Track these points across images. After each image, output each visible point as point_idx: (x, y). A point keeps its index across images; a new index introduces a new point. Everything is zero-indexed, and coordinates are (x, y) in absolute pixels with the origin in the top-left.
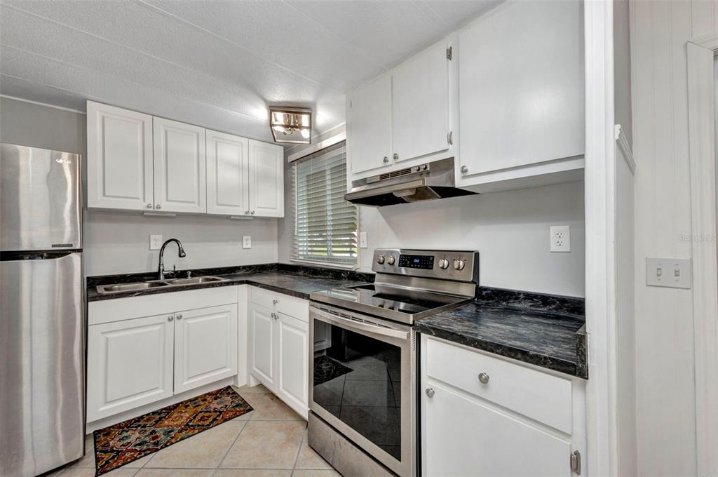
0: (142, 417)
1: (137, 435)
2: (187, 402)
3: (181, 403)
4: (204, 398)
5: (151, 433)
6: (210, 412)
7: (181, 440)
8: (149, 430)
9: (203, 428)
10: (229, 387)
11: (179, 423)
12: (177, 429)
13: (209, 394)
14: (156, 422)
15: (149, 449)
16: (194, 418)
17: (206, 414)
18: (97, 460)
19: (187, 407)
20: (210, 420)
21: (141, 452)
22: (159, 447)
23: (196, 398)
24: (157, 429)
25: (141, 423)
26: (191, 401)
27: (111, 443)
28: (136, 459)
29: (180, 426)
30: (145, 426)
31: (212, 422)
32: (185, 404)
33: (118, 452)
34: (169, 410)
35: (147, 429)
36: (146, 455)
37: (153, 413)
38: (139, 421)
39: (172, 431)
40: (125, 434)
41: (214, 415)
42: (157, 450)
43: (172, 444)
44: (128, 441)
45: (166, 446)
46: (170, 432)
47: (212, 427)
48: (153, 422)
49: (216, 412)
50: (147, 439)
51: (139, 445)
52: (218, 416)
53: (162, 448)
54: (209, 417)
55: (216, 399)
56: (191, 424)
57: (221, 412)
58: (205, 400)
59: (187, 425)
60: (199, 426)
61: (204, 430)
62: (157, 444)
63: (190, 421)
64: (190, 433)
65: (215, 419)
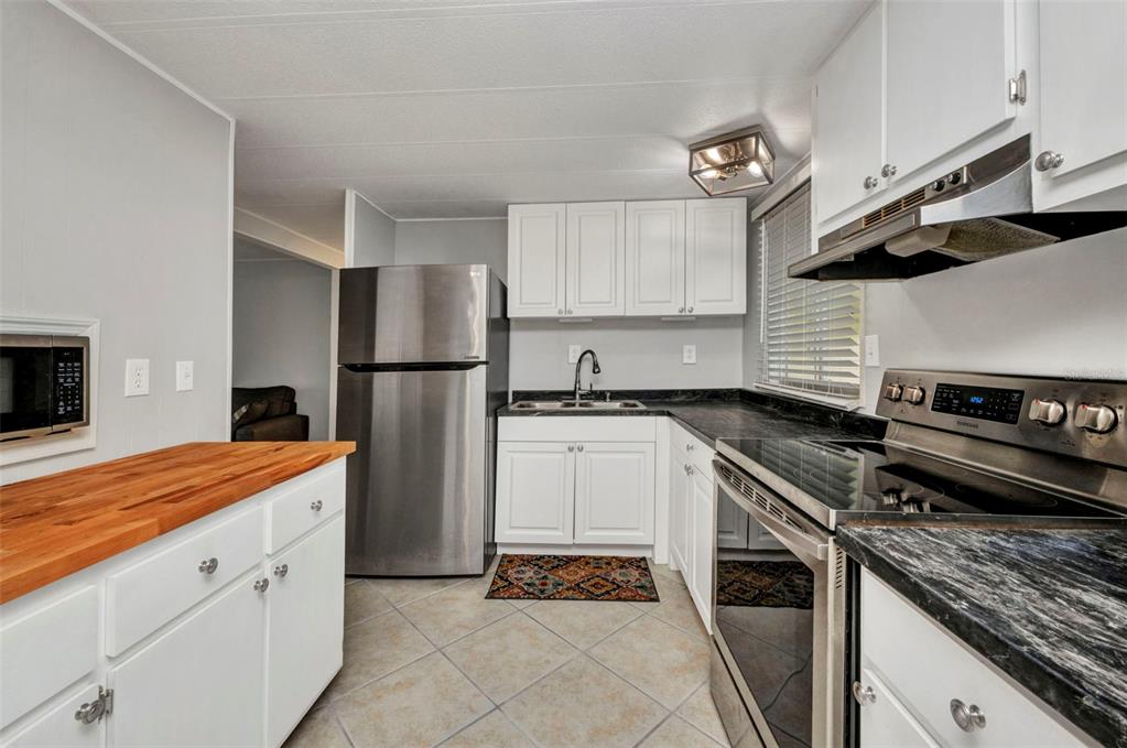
0: (543, 557)
1: (531, 574)
2: (590, 557)
3: (584, 557)
4: (609, 561)
5: (543, 578)
6: (607, 580)
7: (564, 599)
8: (543, 573)
9: (591, 597)
10: (644, 559)
11: (571, 578)
12: (567, 585)
13: (616, 558)
14: (553, 568)
15: (533, 594)
16: (589, 580)
17: (602, 582)
18: (494, 583)
19: (588, 563)
20: (603, 591)
21: (527, 592)
22: (542, 596)
23: (601, 558)
24: (550, 576)
25: (540, 563)
26: (595, 558)
27: (510, 571)
28: (519, 598)
29: (571, 582)
30: (541, 568)
31: (602, 594)
32: (585, 560)
33: (510, 583)
34: (570, 560)
35: (542, 571)
36: (528, 598)
37: (555, 557)
38: (539, 560)
39: (562, 585)
40: (523, 568)
41: (610, 587)
42: (540, 599)
43: (555, 599)
44: (522, 576)
45: (549, 598)
46: (559, 585)
47: (602, 600)
48: (549, 566)
49: (614, 583)
50: (537, 582)
51: (529, 585)
52: (614, 590)
53: (545, 598)
54: (603, 586)
55: (622, 567)
56: (582, 585)
57: (619, 587)
58: (609, 564)
59: (578, 585)
60: (588, 591)
61: (592, 599)
62: (542, 592)
63: (583, 582)
64: (576, 596)
65: (608, 592)
